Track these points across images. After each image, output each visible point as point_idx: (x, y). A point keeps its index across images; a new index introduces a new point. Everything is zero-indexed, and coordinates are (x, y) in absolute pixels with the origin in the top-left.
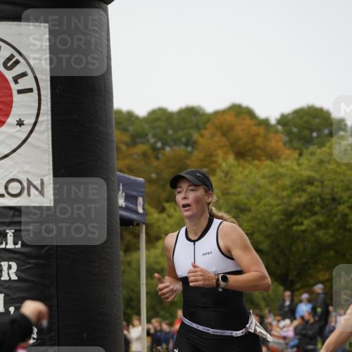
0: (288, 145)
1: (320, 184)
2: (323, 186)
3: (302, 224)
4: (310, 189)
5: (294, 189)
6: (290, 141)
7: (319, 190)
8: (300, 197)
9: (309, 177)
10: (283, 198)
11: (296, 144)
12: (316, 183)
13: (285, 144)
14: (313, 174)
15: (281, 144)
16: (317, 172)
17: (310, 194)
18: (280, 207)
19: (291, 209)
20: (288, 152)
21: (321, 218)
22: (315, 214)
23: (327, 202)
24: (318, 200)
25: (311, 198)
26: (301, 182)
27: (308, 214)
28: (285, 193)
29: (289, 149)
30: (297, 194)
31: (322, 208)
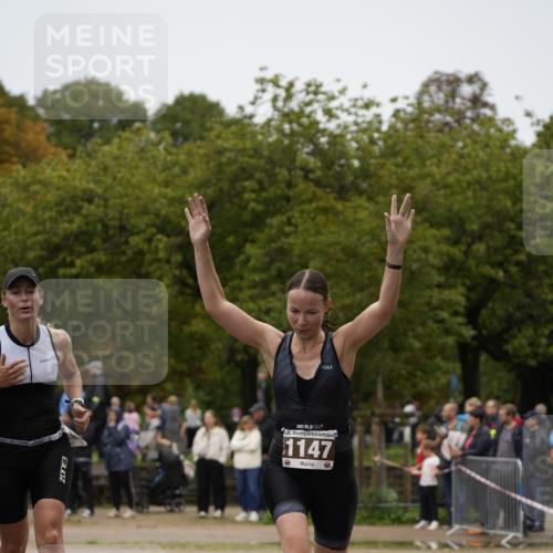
0: (54, 141)
1: (102, 203)
2: (106, 207)
3: (72, 265)
4: (87, 208)
5: (62, 208)
6: (58, 134)
7: (100, 212)
8: (71, 221)
9: (84, 191)
10: (44, 222)
11: (67, 139)
12: (96, 200)
13: (49, 138)
14: (92, 186)
15: (42, 138)
16: (97, 182)
17: (86, 217)
18: (40, 238)
19: (55, 240)
20: (53, 150)
21: (102, 257)
22: (92, 250)
23: (111, 232)
24: (99, 227)
25: (87, 224)
26: (73, 198)
27: (83, 249)
28: (47, 215)
29: (56, 146)
30: (66, 218)
31: (105, 240)
